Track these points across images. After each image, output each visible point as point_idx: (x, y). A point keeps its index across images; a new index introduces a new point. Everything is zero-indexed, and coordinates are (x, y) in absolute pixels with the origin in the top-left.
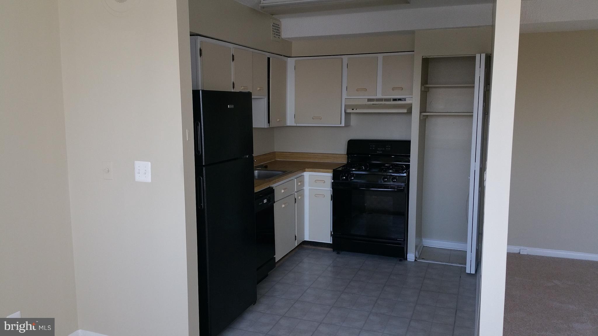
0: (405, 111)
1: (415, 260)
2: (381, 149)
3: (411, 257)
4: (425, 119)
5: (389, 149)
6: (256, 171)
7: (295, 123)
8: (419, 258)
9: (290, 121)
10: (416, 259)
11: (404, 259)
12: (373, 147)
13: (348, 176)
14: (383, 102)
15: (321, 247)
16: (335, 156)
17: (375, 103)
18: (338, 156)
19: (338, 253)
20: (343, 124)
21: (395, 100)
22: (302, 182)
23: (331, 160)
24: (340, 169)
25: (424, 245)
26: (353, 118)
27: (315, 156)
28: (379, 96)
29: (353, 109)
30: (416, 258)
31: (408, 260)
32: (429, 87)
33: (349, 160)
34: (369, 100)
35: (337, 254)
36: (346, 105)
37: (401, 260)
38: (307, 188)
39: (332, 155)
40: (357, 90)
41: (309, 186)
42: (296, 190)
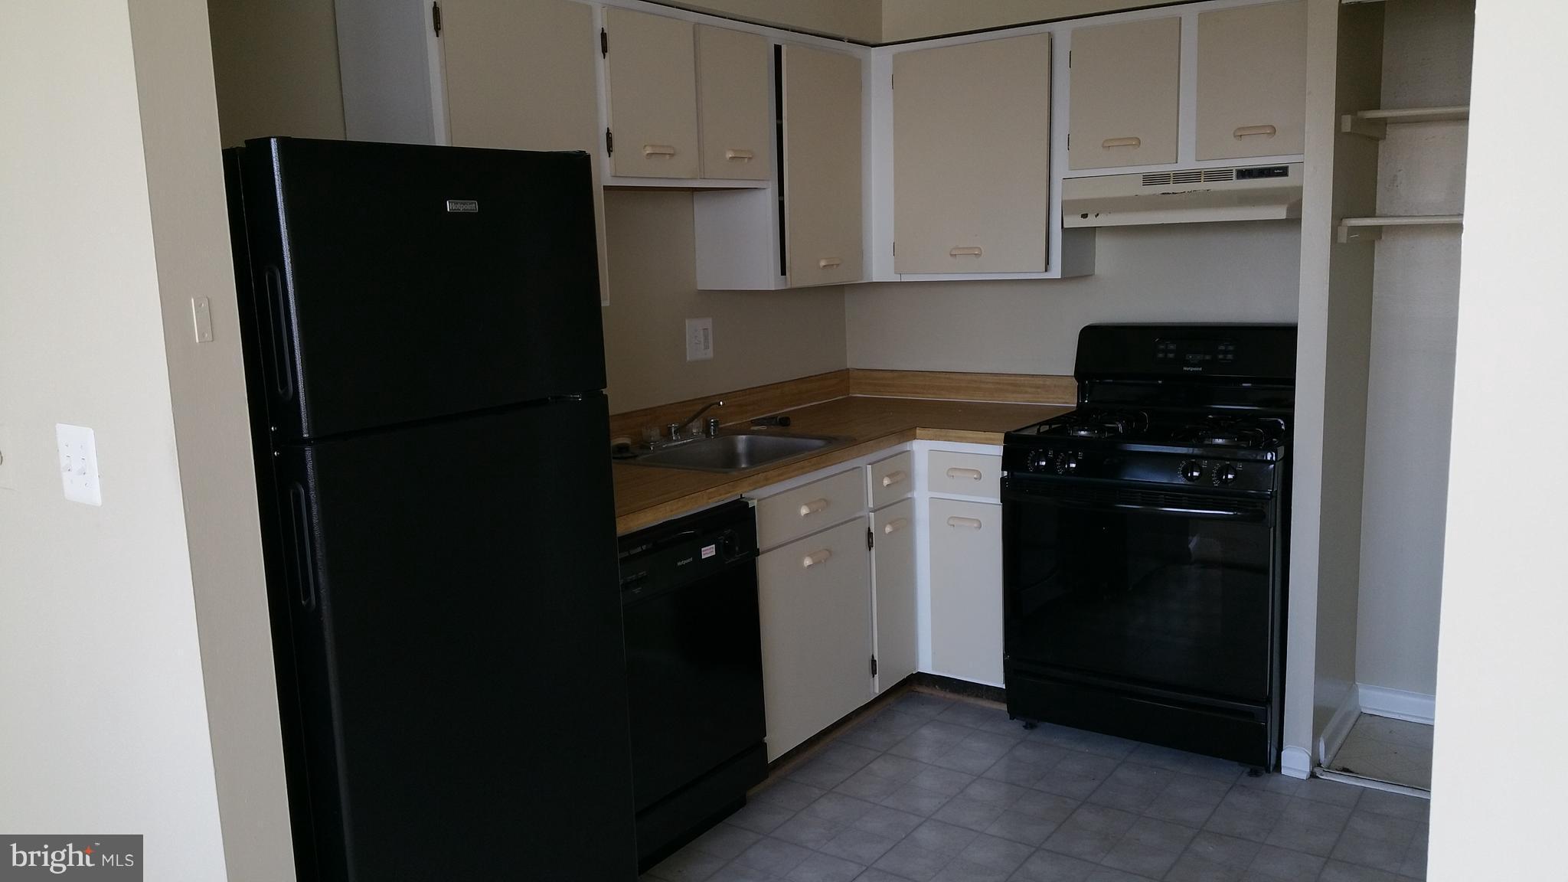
0: (1280, 213)
1: (1313, 775)
2: (1199, 357)
3: (1295, 761)
4: (1373, 243)
5: (1230, 357)
6: (744, 437)
7: (896, 273)
8: (1330, 768)
9: (880, 267)
10: (1316, 770)
11: (1268, 771)
12: (1171, 351)
13: (1056, 455)
14: (1202, 186)
15: (977, 696)
16: (1041, 382)
17: (1171, 188)
18: (1049, 382)
19: (1029, 726)
20: (1056, 272)
21: (1244, 174)
22: (903, 477)
23: (1026, 395)
24: (1033, 432)
25: (1364, 711)
26: (1103, 247)
27: (975, 381)
28: (1187, 162)
29: (1085, 216)
30: (1316, 763)
31: (1283, 772)
32: (1384, 122)
33: (1084, 398)
34: (1150, 180)
35: (1025, 727)
36: (1065, 201)
37: (1254, 773)
38: (922, 496)
39: (1028, 378)
40: (1104, 147)
41: (929, 490)
42: (871, 505)
